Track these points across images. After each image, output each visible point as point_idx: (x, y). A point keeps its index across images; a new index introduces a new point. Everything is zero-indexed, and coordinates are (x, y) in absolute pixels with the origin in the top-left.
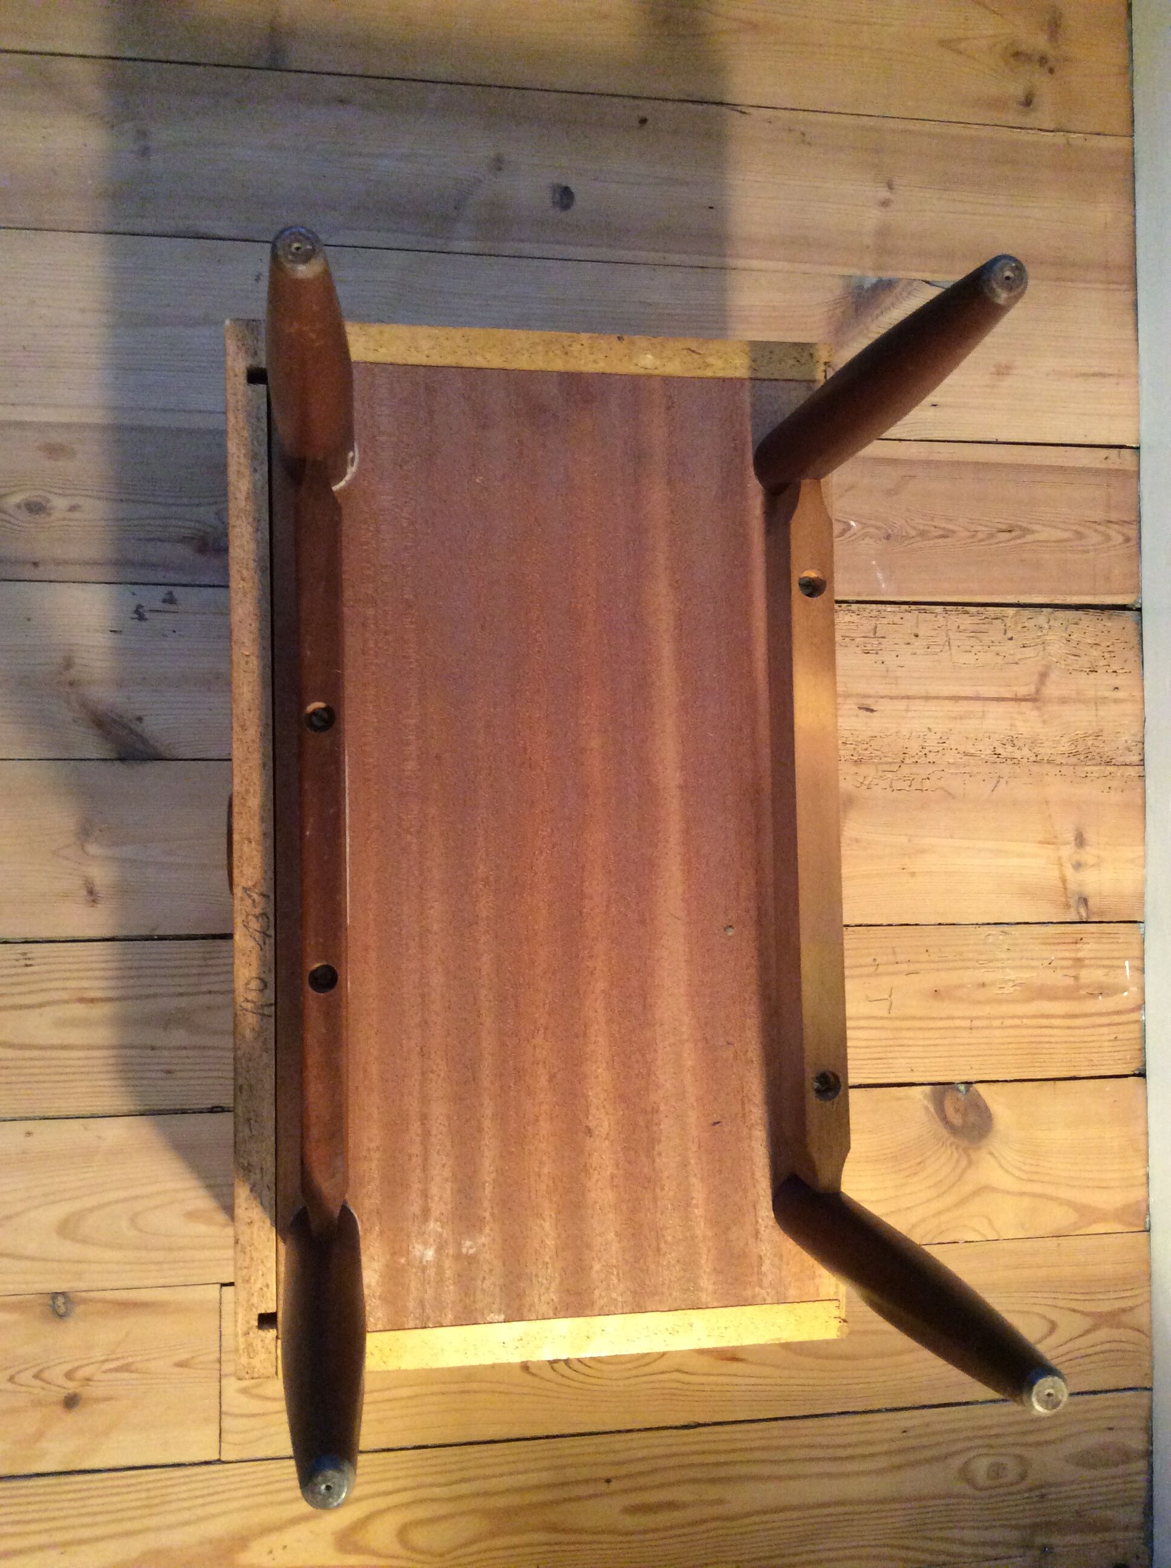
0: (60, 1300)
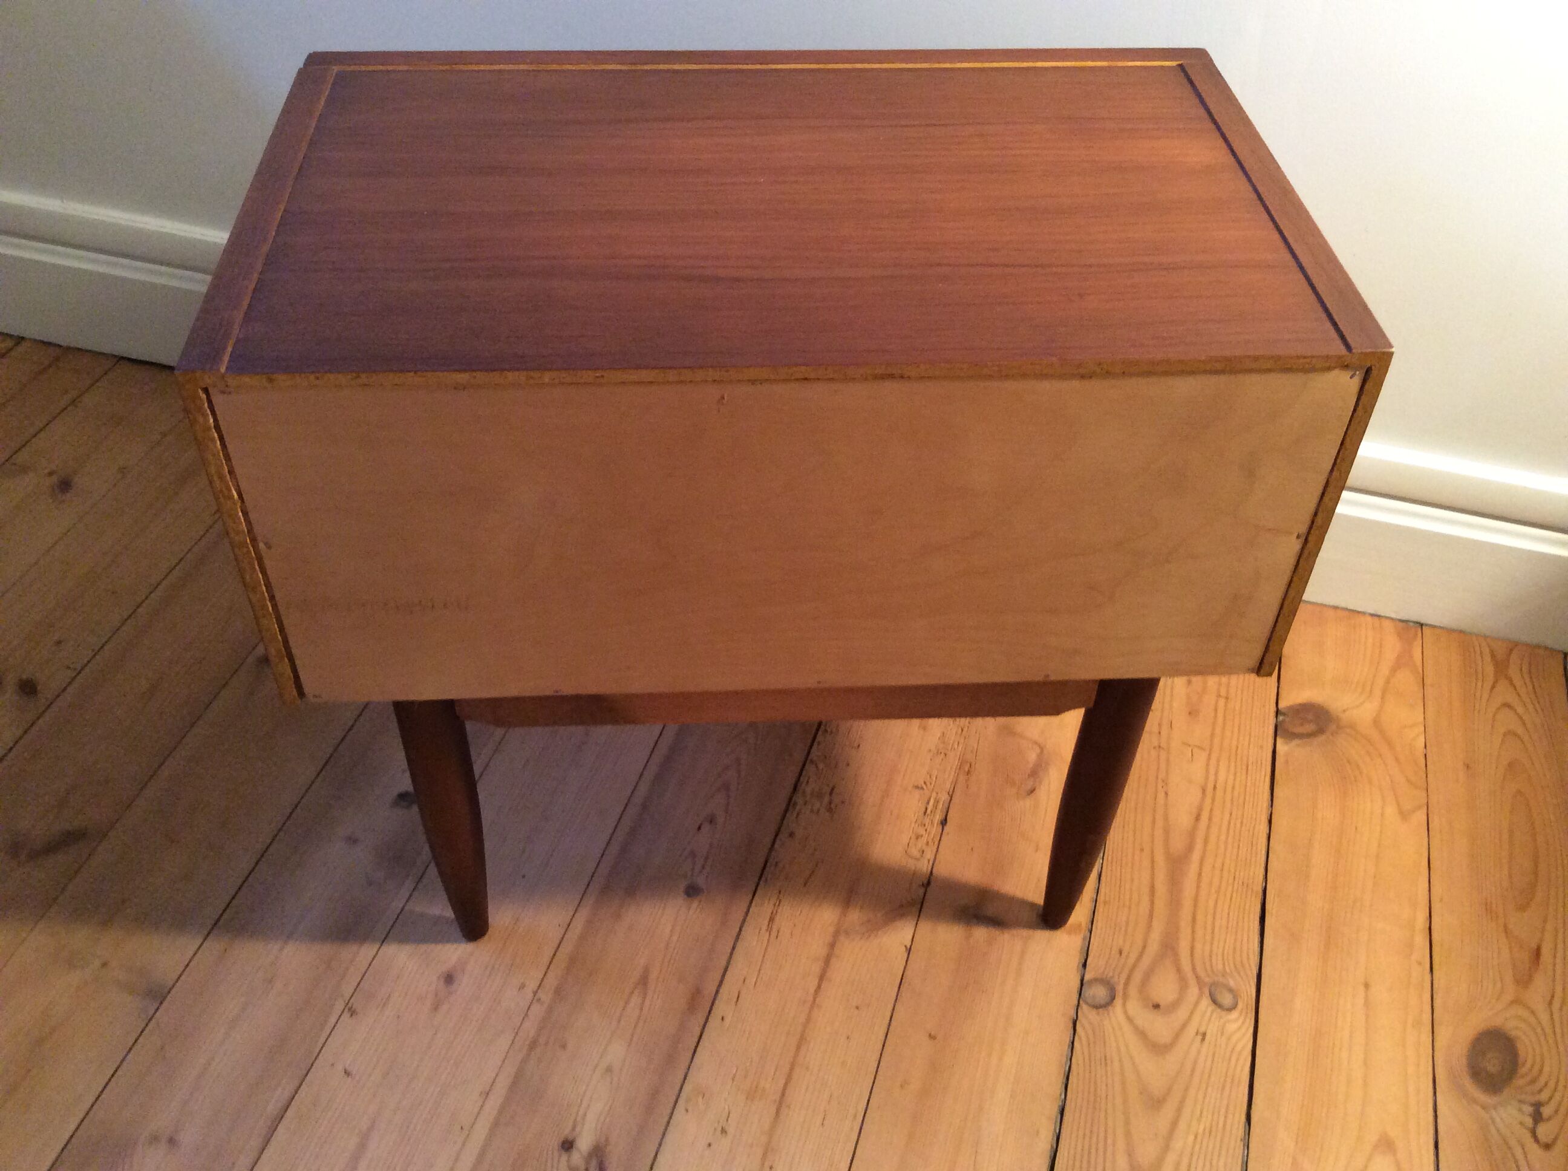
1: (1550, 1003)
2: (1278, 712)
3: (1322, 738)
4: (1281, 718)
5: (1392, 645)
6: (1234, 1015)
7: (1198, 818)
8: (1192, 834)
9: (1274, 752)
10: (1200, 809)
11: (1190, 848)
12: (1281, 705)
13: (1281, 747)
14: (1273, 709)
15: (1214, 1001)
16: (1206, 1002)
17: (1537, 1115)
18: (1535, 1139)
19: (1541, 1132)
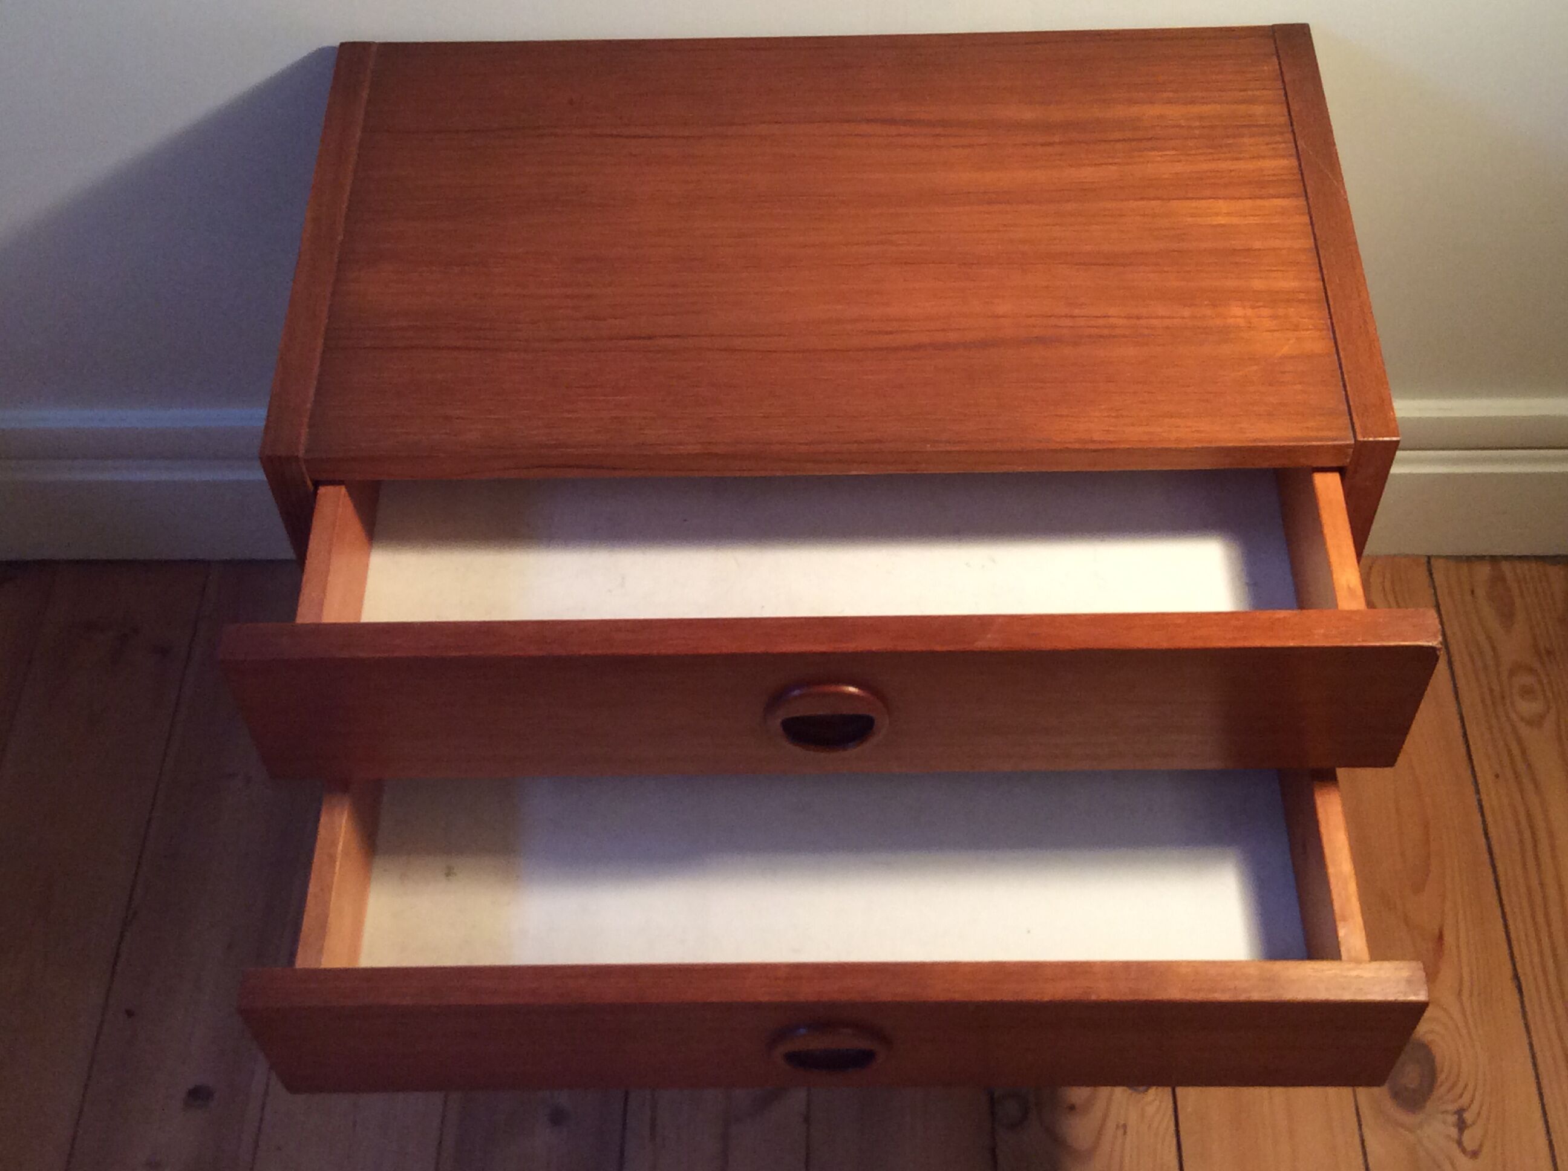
17: (1462, 1126)
18: (1464, 1151)
19: (1470, 1139)
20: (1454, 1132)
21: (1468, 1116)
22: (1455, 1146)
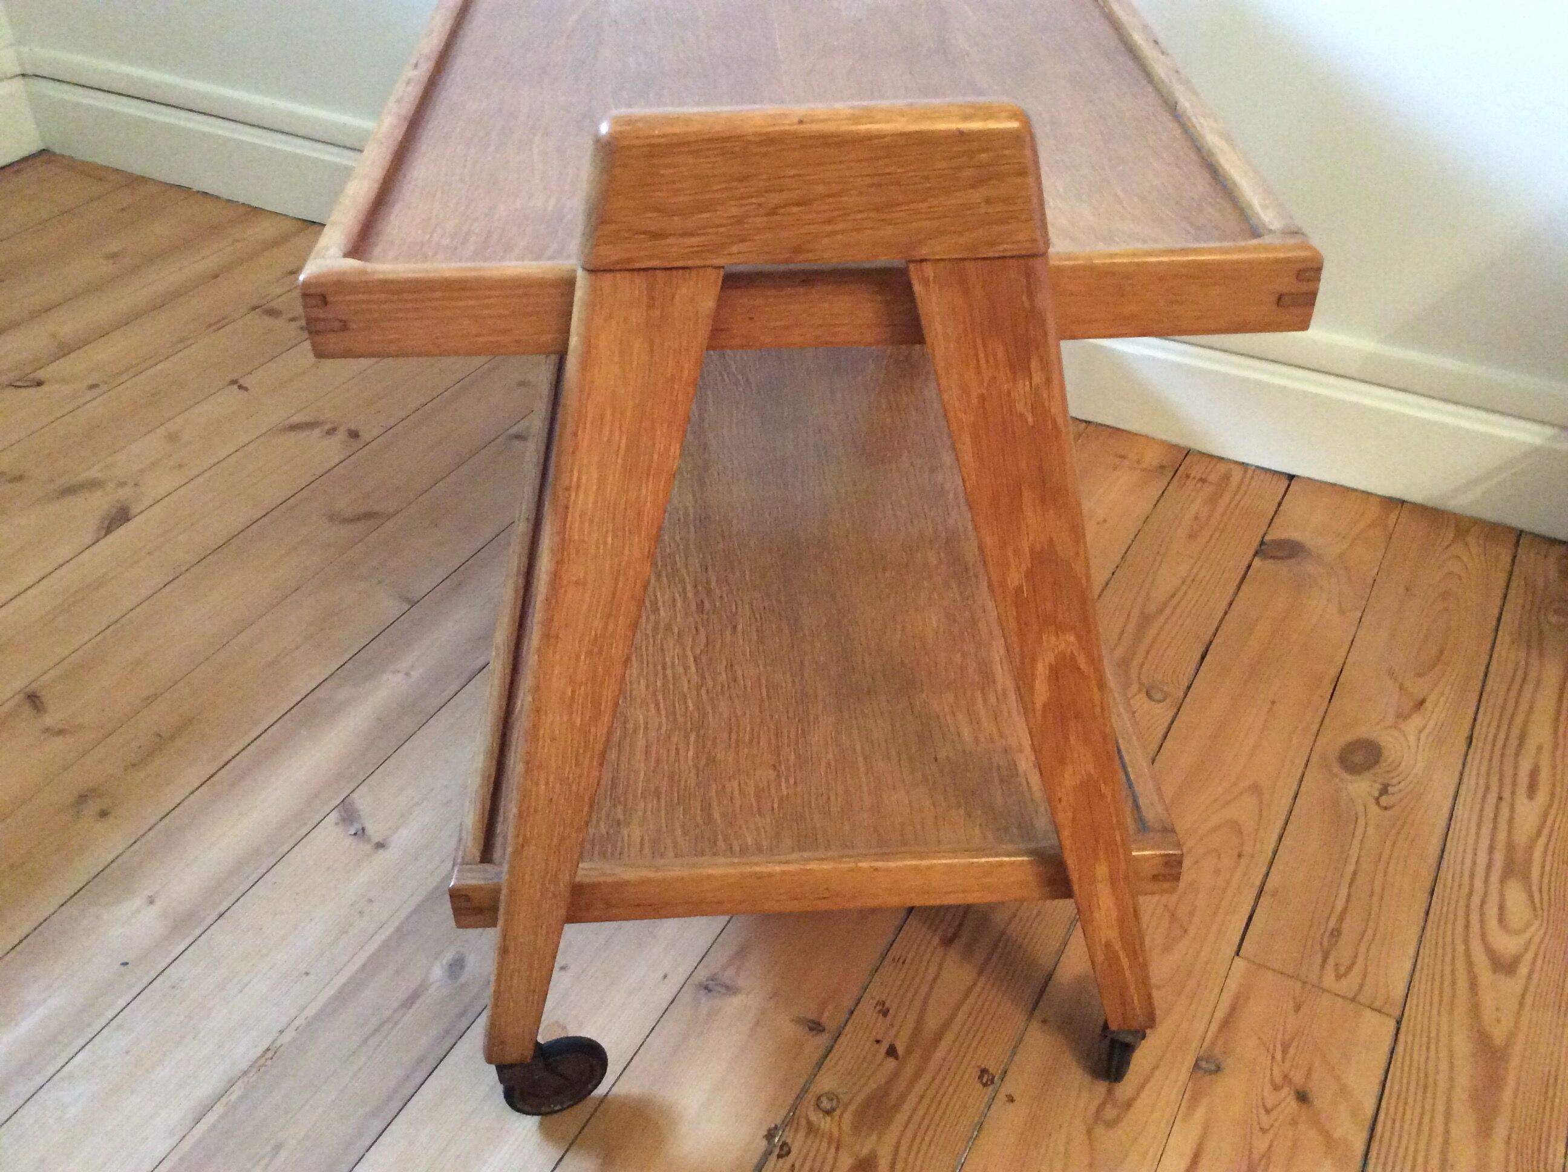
0: (1203, 1064)
1: (1420, 732)
2: (1262, 543)
3: (1293, 561)
4: (1263, 547)
5: (1373, 511)
6: (1161, 705)
7: (1173, 596)
8: (1165, 605)
9: (1249, 567)
10: (1178, 589)
11: (1160, 611)
12: (1267, 538)
13: (1257, 562)
14: (1259, 539)
15: (1149, 695)
16: (1143, 695)
17: (1384, 791)
18: (1378, 803)
19: (1384, 800)
20: (1376, 794)
21: (1391, 790)
22: (1373, 800)
